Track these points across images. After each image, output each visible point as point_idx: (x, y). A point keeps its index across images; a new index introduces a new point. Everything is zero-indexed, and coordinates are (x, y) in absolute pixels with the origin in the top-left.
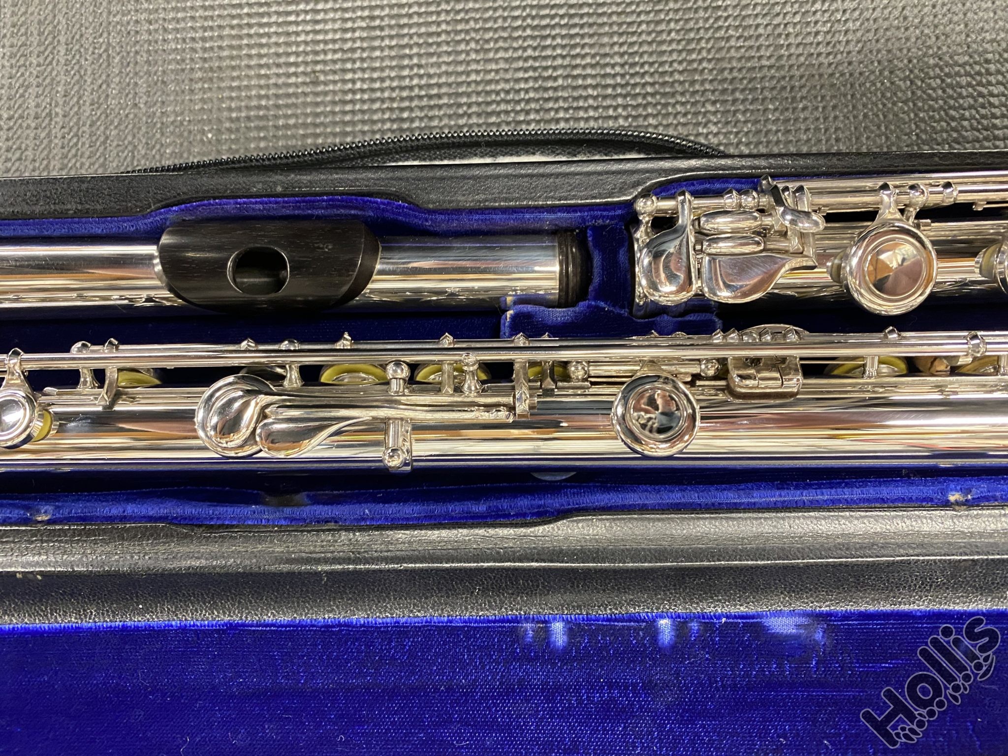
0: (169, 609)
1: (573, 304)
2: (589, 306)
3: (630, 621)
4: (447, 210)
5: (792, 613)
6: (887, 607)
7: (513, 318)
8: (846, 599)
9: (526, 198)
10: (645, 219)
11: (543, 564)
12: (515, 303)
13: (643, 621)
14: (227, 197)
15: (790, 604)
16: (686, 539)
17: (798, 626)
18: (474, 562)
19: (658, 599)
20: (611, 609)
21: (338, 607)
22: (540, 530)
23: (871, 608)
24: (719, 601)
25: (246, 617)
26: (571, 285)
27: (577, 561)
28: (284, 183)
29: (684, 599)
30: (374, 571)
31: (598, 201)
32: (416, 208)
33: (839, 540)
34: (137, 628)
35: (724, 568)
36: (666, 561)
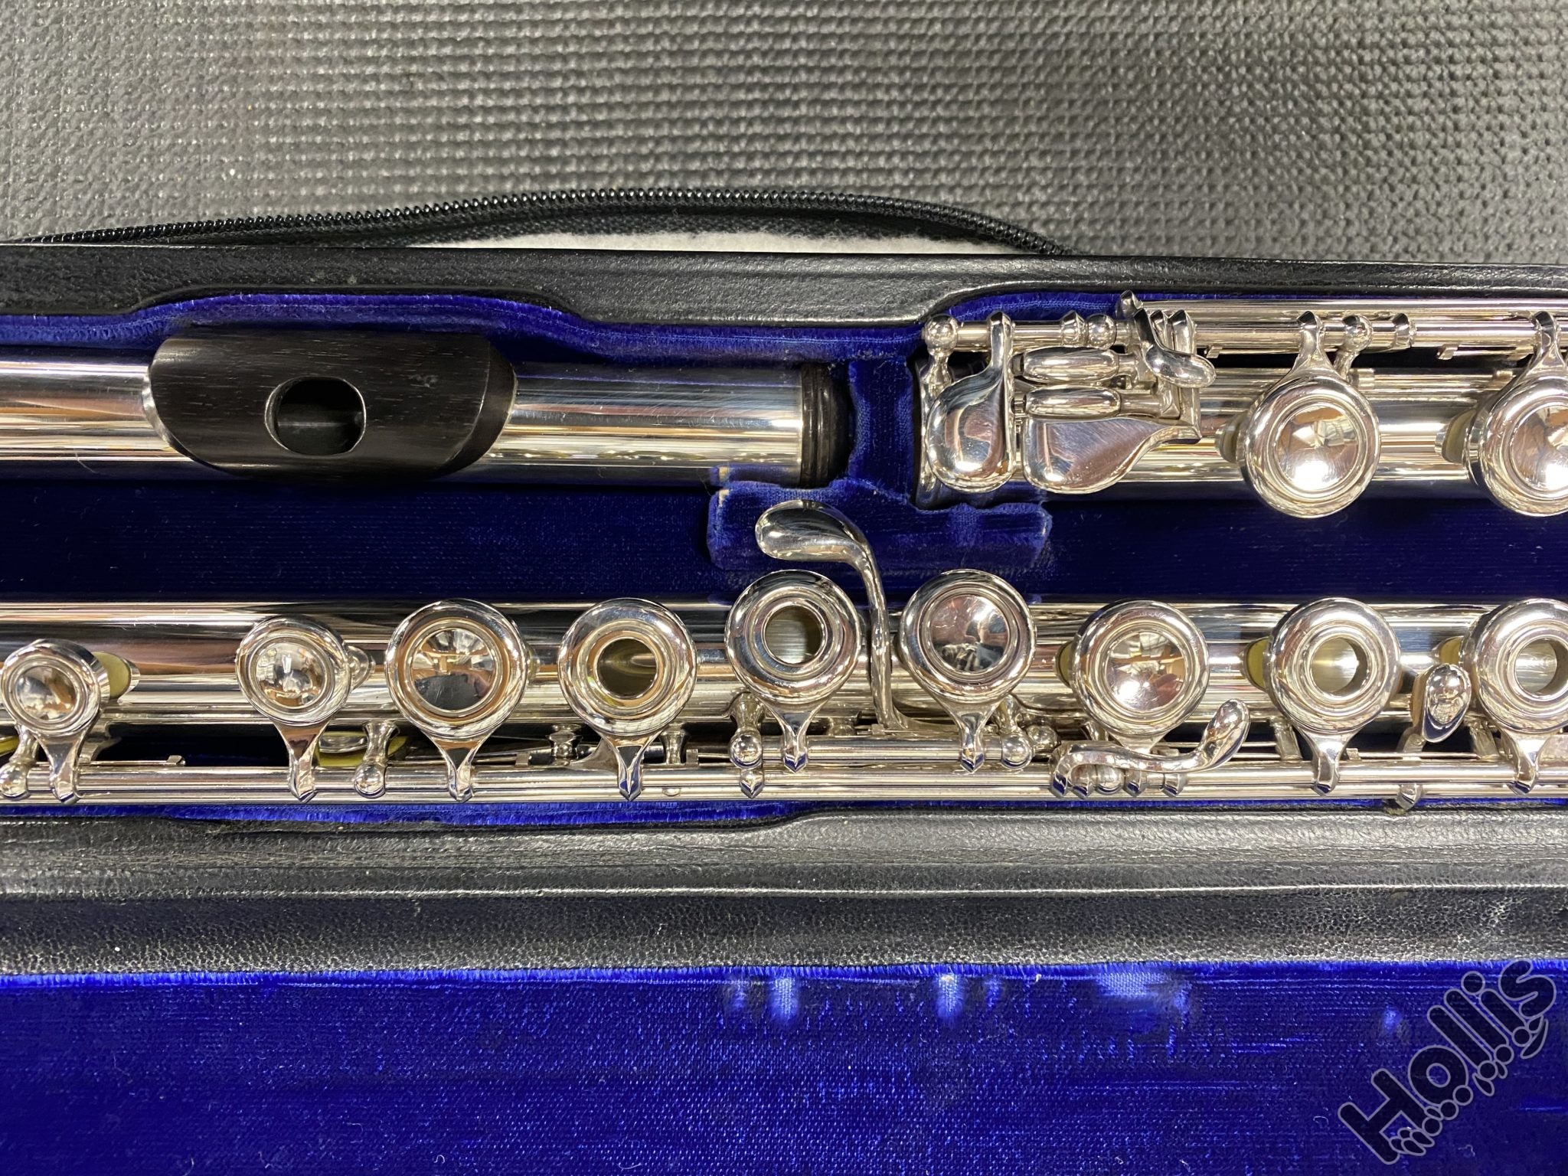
0: (164, 953)
1: (824, 484)
2: (848, 487)
3: (894, 976)
4: (626, 324)
5: (1142, 967)
6: (1282, 958)
7: (730, 502)
8: (1222, 946)
9: (753, 312)
10: (939, 355)
11: (765, 890)
12: (733, 477)
13: (916, 978)
14: (266, 291)
15: (1140, 952)
16: (986, 852)
17: (1149, 986)
18: (656, 886)
19: (939, 943)
20: (866, 958)
21: (439, 952)
22: (762, 835)
23: (1259, 959)
24: (1033, 946)
25: (292, 967)
26: (821, 453)
27: (816, 885)
28: (359, 270)
29: (980, 943)
30: (498, 899)
31: (866, 320)
32: (574, 318)
33: (1215, 859)
34: (110, 984)
35: (1040, 899)
36: (953, 886)
